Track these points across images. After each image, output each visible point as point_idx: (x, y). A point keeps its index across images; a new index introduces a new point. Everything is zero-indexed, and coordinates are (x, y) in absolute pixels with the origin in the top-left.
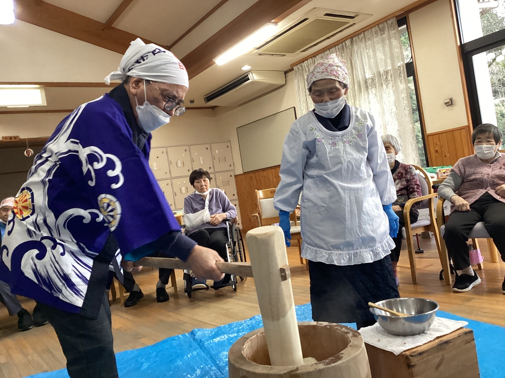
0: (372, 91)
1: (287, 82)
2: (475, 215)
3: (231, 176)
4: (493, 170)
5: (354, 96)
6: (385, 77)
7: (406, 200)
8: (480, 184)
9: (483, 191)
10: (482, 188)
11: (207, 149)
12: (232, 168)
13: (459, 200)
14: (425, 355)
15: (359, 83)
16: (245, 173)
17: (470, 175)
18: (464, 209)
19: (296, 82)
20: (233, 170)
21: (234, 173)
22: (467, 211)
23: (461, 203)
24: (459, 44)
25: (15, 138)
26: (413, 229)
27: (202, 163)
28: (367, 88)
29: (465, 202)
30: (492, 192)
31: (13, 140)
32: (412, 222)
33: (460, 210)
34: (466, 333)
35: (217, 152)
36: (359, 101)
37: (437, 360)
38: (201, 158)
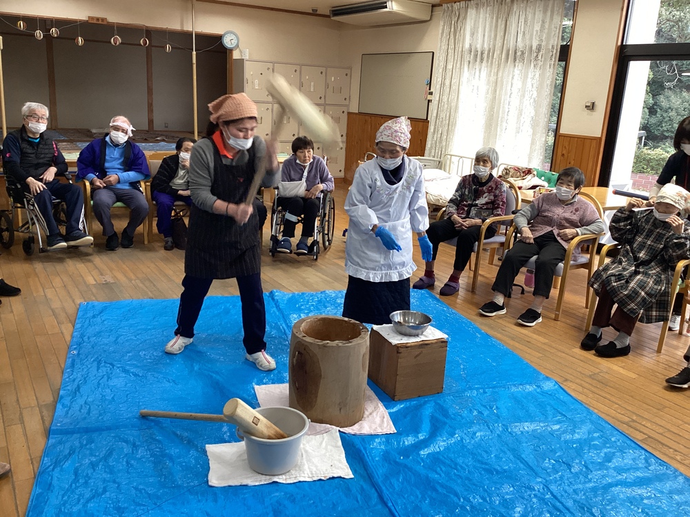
0: (519, 65)
1: (433, 18)
2: (536, 247)
3: (343, 112)
4: (564, 212)
5: (499, 65)
6: (535, 54)
7: (489, 216)
8: (549, 221)
9: (549, 229)
10: (550, 225)
11: (322, 73)
12: (347, 102)
13: (527, 233)
14: (409, 348)
15: (508, 51)
16: (360, 113)
17: (545, 211)
18: (528, 241)
19: (442, 23)
20: (348, 106)
21: (348, 109)
22: (529, 244)
23: (527, 236)
24: (619, 44)
25: (103, 20)
26: (485, 244)
27: (312, 90)
28: (515, 60)
29: (531, 236)
30: (556, 232)
31: (100, 22)
32: (485, 239)
33: (524, 241)
34: (442, 342)
35: (333, 78)
36: (503, 74)
37: (417, 353)
38: (312, 84)
